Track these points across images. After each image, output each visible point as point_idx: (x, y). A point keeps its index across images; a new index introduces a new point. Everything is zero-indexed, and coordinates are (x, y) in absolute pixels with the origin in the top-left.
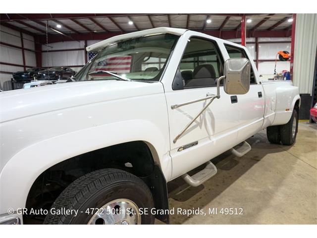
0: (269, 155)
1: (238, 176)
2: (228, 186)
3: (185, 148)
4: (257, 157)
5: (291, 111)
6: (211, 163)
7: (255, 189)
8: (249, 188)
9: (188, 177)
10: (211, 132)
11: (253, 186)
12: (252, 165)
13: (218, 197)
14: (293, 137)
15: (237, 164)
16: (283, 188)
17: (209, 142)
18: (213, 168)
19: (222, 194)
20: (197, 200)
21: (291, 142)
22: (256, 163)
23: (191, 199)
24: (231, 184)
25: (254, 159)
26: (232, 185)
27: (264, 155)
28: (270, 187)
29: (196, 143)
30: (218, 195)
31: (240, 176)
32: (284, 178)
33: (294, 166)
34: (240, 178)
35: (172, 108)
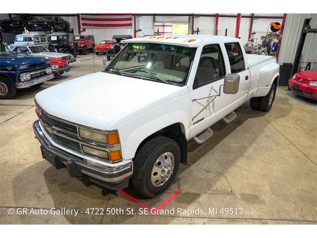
0: (249, 119)
1: (225, 136)
2: (219, 143)
3: (197, 122)
4: (240, 121)
5: (270, 87)
6: (210, 129)
7: (236, 145)
8: (232, 144)
9: (196, 138)
10: (212, 111)
11: (235, 143)
12: (236, 128)
13: (212, 150)
14: (269, 105)
15: (225, 126)
16: (254, 145)
17: (210, 117)
18: (210, 132)
19: (215, 148)
20: (199, 152)
21: (268, 109)
22: (239, 126)
23: (195, 151)
24: (220, 141)
25: (238, 123)
26: (222, 142)
27: (246, 120)
28: (246, 144)
29: (203, 119)
30: (212, 148)
31: (227, 136)
32: (256, 138)
33: (264, 129)
34: (227, 137)
35: (193, 101)
